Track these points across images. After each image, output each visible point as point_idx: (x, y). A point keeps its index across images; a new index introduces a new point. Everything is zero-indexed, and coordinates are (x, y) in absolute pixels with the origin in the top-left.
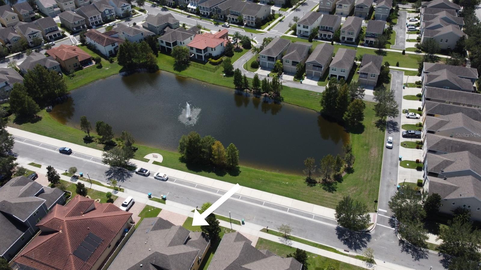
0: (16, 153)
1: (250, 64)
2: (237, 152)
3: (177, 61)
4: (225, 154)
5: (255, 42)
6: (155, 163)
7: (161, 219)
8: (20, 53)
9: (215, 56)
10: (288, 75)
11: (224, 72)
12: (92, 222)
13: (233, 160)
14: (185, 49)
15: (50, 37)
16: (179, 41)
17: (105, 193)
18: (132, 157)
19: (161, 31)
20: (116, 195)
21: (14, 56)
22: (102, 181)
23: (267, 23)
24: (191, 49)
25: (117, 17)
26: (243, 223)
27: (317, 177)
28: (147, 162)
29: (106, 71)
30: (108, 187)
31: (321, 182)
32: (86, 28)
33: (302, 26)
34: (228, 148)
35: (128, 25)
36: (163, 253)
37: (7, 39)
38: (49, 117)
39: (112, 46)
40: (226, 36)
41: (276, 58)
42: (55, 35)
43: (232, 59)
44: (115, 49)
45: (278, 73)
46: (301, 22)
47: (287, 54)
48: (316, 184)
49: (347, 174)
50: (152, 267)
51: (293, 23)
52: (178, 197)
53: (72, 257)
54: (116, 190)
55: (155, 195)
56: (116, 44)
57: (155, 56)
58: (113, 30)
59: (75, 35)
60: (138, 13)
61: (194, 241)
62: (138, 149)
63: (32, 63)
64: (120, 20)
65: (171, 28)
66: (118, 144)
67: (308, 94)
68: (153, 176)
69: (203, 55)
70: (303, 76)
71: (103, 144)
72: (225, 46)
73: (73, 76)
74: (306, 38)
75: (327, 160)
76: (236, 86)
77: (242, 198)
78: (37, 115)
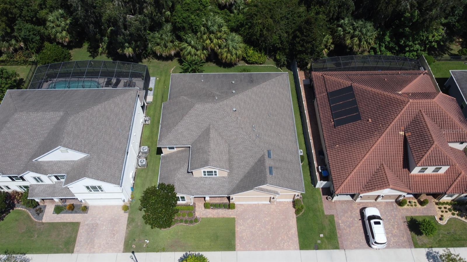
20: (423, 251)
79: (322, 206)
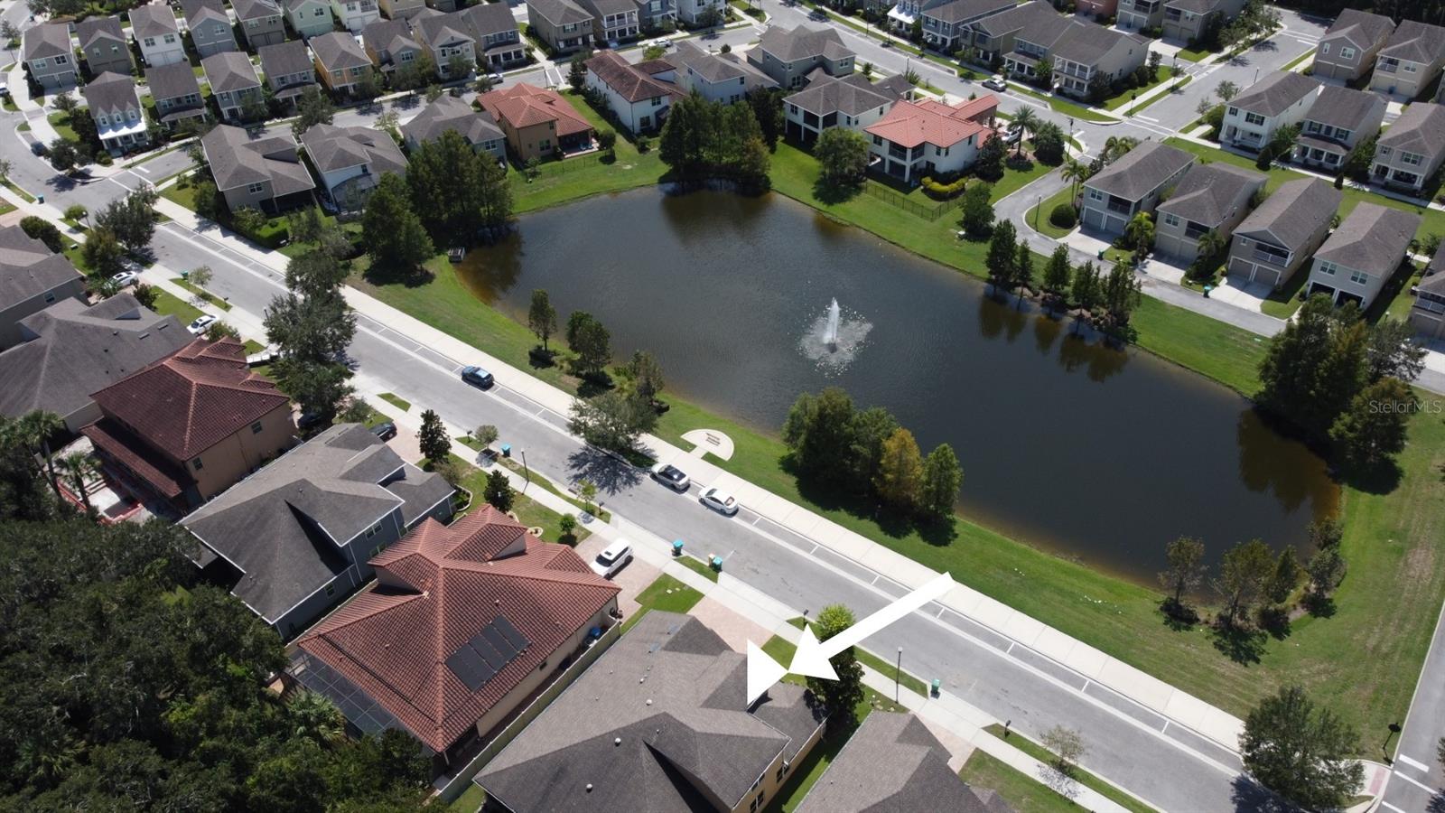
0: (354, 358)
1: (1049, 213)
2: (957, 474)
3: (827, 171)
4: (920, 472)
5: (1078, 147)
6: (710, 458)
7: (695, 623)
8: (412, 92)
9: (945, 173)
10: (1167, 263)
11: (963, 224)
12: (510, 587)
13: (941, 495)
14: (857, 140)
15: (495, 59)
16: (843, 114)
17: (557, 514)
18: (648, 427)
19: (799, 78)
20: (588, 527)
21: (395, 99)
22: (555, 479)
23: (1129, 93)
24: (875, 142)
25: (682, 24)
26: (935, 693)
27: (1203, 603)
28: (689, 451)
29: (625, 173)
30: (569, 500)
31: (1213, 621)
32: (592, 45)
33: (1243, 114)
34: (931, 455)
35: (708, 48)
36: (683, 720)
37: (387, 52)
38: (452, 279)
39: (654, 104)
40: (989, 115)
41: (1138, 205)
42: (507, 56)
43: (995, 189)
44: (658, 114)
45: (1134, 253)
46: (1241, 103)
47: (1176, 196)
48: (1194, 626)
49: (1309, 618)
50: (645, 754)
51: (1216, 101)
52: (755, 571)
53: (441, 671)
54: (590, 512)
55: (691, 550)
56: (665, 101)
57: (765, 150)
58: (662, 59)
59: (558, 61)
60: (742, 19)
61: (779, 710)
62: (671, 409)
63: (438, 124)
64: (687, 34)
65: (828, 71)
66: (618, 386)
67: (1221, 335)
68: (696, 494)
69: (908, 163)
70: (1217, 273)
71: (578, 376)
72: (980, 145)
73: (534, 175)
74: (1249, 155)
75: (1246, 558)
76: (991, 273)
77: (945, 617)
78: (424, 266)
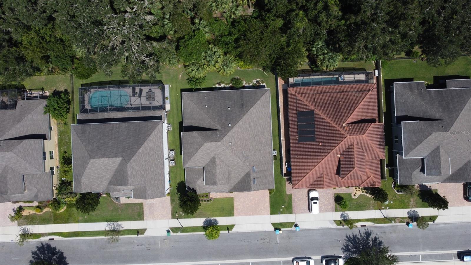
22: (376, 227)
50: (218, 127)
53: (312, 107)
55: (292, 231)
79: (285, 188)
